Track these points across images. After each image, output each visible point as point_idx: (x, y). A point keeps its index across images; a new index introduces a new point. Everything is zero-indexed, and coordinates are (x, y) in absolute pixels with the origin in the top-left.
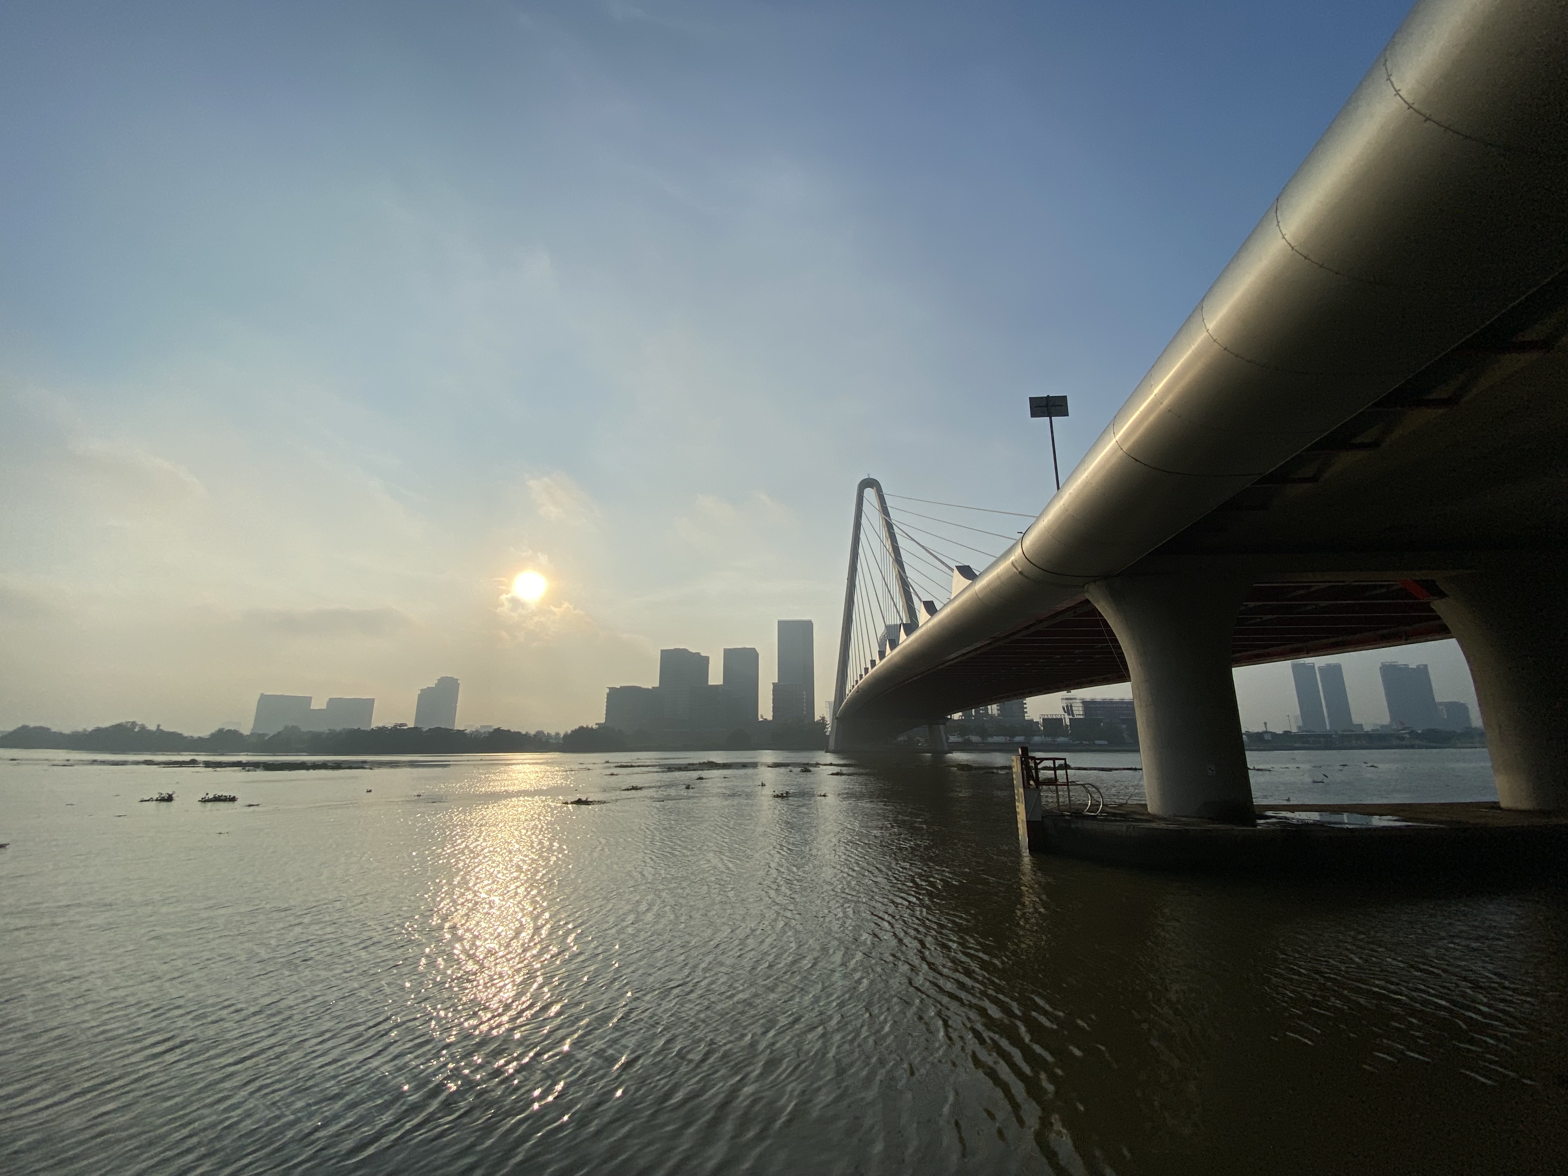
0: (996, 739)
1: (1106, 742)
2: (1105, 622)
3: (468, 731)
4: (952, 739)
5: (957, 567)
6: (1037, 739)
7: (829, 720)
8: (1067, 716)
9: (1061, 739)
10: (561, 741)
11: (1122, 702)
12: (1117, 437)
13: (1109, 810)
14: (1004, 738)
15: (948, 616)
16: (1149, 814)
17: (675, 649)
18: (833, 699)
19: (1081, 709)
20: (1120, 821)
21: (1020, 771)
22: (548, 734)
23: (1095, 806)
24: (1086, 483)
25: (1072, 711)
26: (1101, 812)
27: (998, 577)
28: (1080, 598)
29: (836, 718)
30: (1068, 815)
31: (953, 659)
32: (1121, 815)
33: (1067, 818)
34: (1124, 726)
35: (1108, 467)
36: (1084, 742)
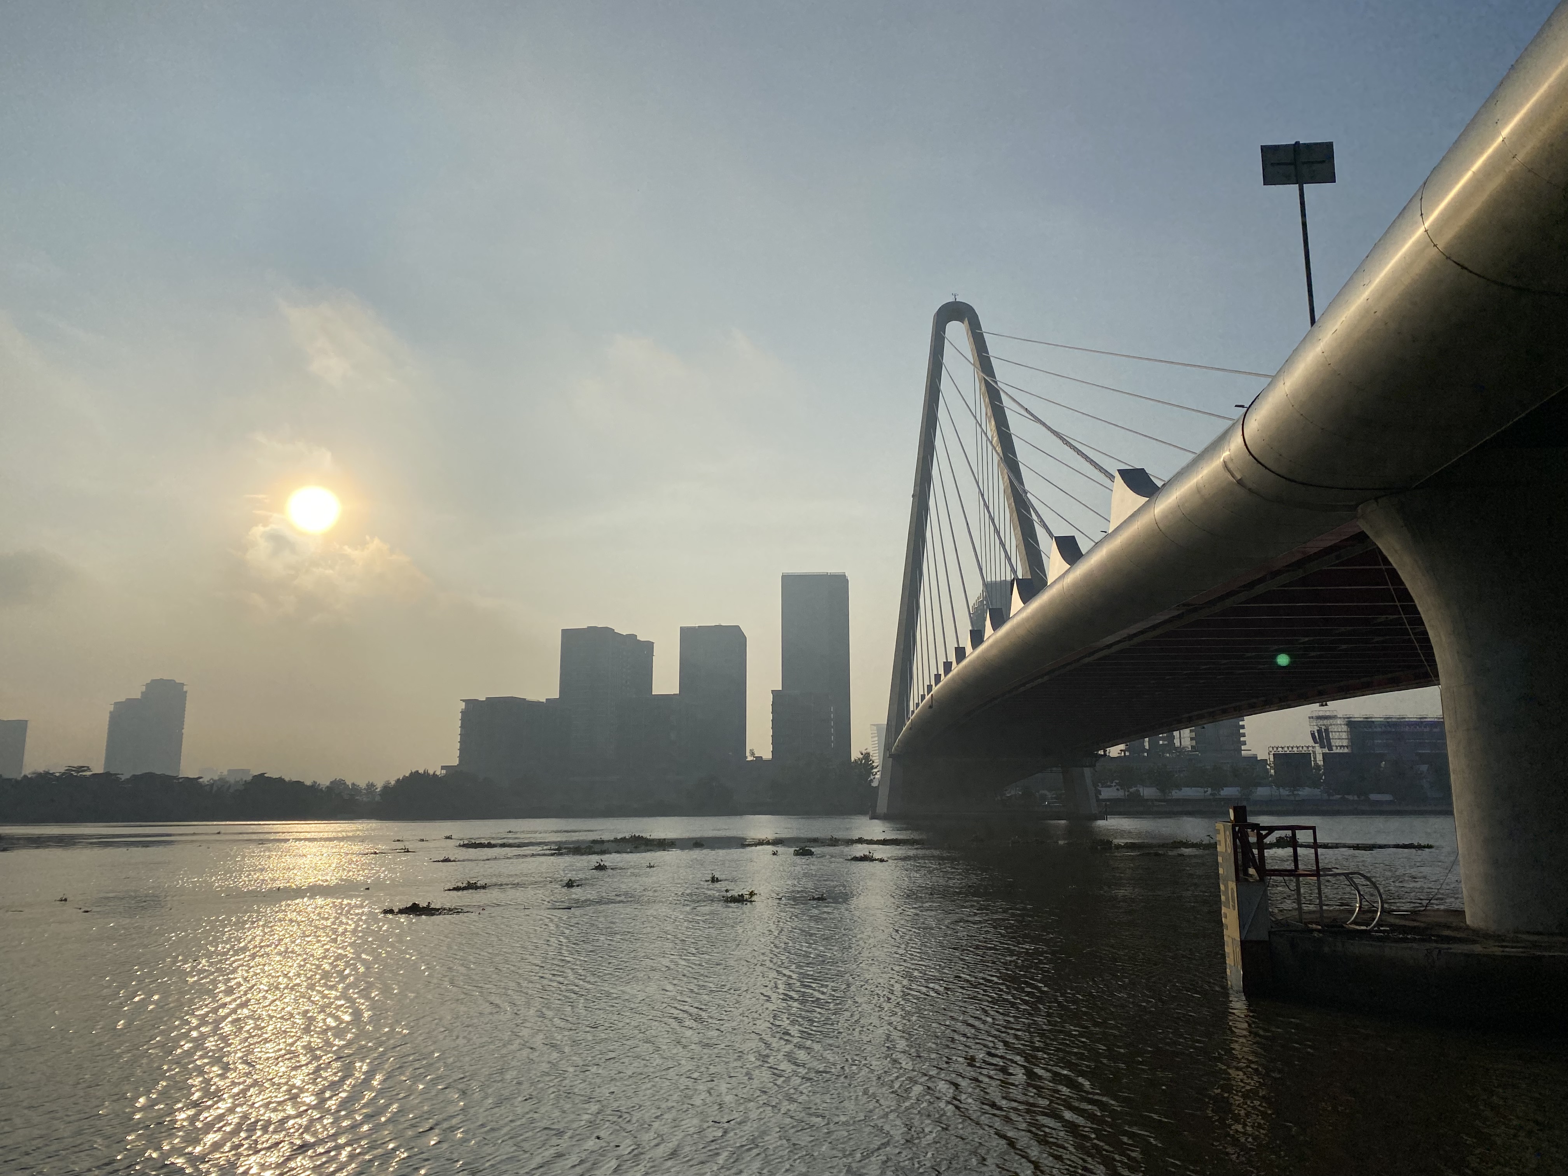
0: (1188, 792)
1: (1387, 797)
2: (1394, 575)
3: (205, 780)
4: (1107, 793)
5: (1121, 472)
6: (1262, 792)
7: (877, 759)
8: (1319, 750)
9: (1305, 792)
10: (378, 798)
11: (1421, 723)
12: (1427, 224)
13: (1392, 920)
14: (1201, 790)
15: (1103, 566)
16: (1468, 928)
17: (590, 629)
18: (884, 721)
19: (1344, 735)
20: (1414, 940)
21: (1230, 850)
22: (353, 784)
23: (1367, 913)
24: (1366, 311)
25: (1328, 739)
26: (1379, 925)
27: (1198, 490)
28: (1350, 530)
29: (891, 756)
30: (1319, 931)
31: (1109, 646)
32: (1413, 930)
33: (1316, 934)
34: (1424, 768)
35: (1407, 280)
36: (1350, 797)
